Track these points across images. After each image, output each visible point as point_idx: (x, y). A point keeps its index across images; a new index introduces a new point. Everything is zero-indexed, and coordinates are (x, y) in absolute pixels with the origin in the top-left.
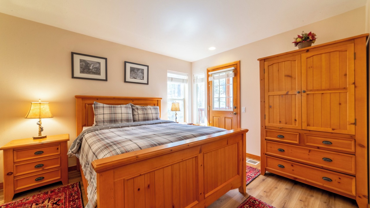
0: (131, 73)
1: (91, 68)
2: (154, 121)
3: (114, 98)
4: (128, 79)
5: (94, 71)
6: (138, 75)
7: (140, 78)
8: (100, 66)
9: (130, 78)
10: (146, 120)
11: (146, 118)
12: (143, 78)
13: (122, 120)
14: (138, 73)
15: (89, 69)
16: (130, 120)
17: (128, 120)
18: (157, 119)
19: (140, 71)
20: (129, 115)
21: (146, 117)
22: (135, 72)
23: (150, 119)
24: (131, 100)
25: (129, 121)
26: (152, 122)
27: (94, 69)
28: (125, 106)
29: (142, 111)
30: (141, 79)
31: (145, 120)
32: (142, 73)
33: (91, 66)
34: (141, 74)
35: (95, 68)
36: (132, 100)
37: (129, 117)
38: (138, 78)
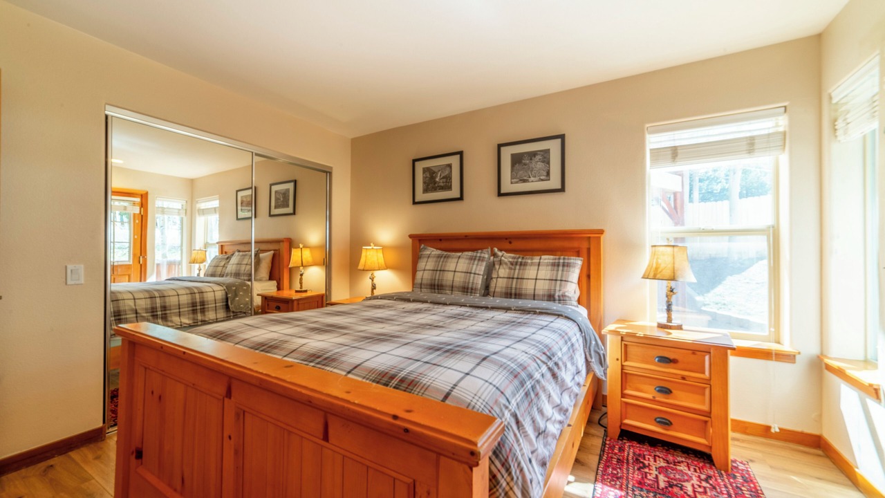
0: (515, 168)
1: (437, 180)
2: (536, 302)
3: (466, 236)
4: (507, 186)
5: (442, 184)
6: (532, 171)
7: (537, 178)
8: (451, 171)
9: (512, 183)
10: (513, 296)
11: (513, 291)
12: (548, 174)
13: (452, 287)
14: (533, 165)
15: (435, 182)
16: (472, 289)
17: (466, 289)
18: (551, 297)
19: (538, 157)
20: (470, 277)
21: (514, 286)
22: (525, 164)
23: (526, 295)
24: (506, 239)
25: (467, 292)
26: (530, 304)
27: (441, 181)
28: (470, 253)
29: (507, 270)
30: (542, 180)
31: (511, 294)
32: (543, 162)
33: (436, 177)
34: (540, 165)
35: (443, 178)
36: (508, 241)
37: (471, 281)
38: (532, 179)
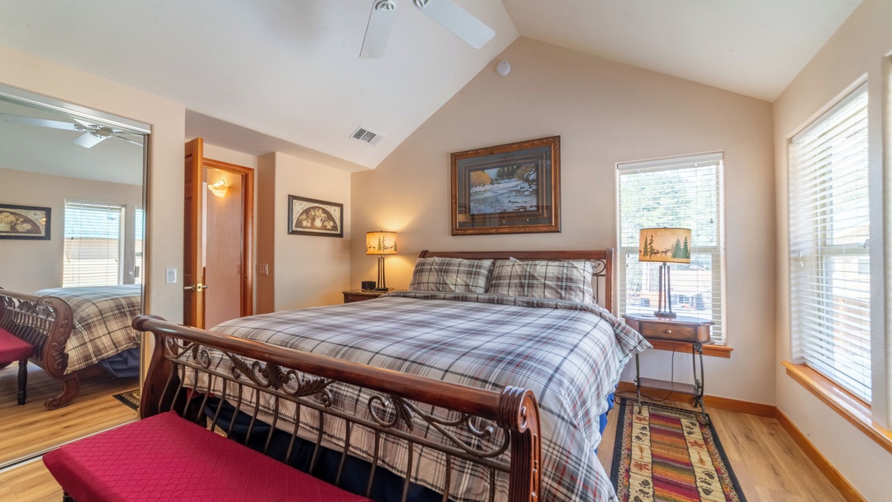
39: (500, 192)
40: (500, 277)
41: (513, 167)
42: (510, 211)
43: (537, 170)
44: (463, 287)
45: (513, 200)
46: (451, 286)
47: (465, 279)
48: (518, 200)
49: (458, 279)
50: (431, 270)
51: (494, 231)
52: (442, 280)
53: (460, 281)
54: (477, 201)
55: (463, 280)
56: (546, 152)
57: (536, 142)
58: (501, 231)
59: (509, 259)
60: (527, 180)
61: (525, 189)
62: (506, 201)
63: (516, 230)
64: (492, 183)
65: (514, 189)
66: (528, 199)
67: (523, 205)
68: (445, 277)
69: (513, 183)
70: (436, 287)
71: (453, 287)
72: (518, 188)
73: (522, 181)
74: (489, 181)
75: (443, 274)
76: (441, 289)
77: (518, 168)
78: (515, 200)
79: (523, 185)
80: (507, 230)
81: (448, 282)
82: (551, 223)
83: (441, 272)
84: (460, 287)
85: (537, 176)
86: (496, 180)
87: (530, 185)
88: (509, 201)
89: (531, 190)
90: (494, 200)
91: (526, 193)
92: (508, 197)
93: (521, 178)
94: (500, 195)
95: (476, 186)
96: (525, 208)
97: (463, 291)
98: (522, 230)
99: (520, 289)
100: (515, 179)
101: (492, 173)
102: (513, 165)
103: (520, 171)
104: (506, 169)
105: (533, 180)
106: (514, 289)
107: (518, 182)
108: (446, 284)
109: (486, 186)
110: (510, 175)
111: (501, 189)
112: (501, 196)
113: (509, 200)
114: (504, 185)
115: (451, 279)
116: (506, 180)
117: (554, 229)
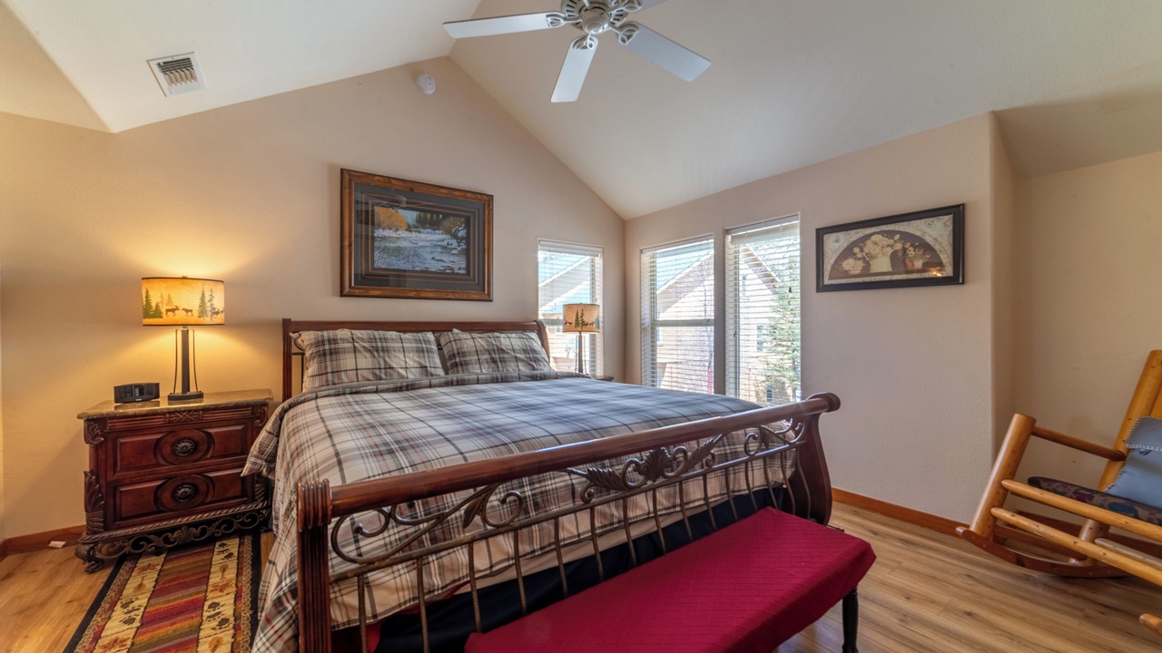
39: (421, 244)
40: (464, 353)
41: (438, 216)
42: (434, 270)
43: (468, 227)
44: (418, 370)
45: (438, 257)
46: (400, 370)
47: (417, 359)
48: (445, 259)
49: (408, 360)
50: (355, 350)
51: (413, 294)
52: (382, 363)
53: (411, 363)
54: (385, 250)
55: (414, 361)
56: (479, 210)
57: (469, 195)
58: (423, 295)
59: (451, 331)
60: (455, 236)
61: (453, 247)
62: (428, 257)
63: (443, 295)
64: (409, 229)
65: (440, 243)
66: (456, 259)
67: (450, 265)
68: (387, 359)
69: (437, 236)
70: (374, 374)
71: (402, 372)
72: (445, 243)
73: (449, 236)
74: (405, 227)
75: (381, 354)
76: (383, 376)
77: (444, 218)
78: (440, 258)
79: (451, 241)
80: (431, 295)
81: (394, 366)
82: (484, 290)
83: (377, 351)
84: (413, 370)
85: (468, 233)
86: (416, 227)
87: (459, 243)
88: (433, 258)
89: (459, 249)
90: (412, 253)
91: (454, 252)
92: (431, 252)
93: (448, 232)
94: (420, 247)
95: (384, 229)
96: (452, 269)
97: (418, 376)
98: (451, 296)
99: (493, 365)
100: (441, 232)
101: (411, 216)
102: (438, 213)
103: (447, 223)
104: (429, 216)
105: (462, 239)
106: (486, 365)
107: (444, 236)
108: (392, 368)
109: (399, 232)
110: (434, 225)
111: (423, 241)
112: (421, 250)
113: (432, 256)
114: (426, 235)
115: (397, 361)
116: (429, 230)
117: (487, 298)
